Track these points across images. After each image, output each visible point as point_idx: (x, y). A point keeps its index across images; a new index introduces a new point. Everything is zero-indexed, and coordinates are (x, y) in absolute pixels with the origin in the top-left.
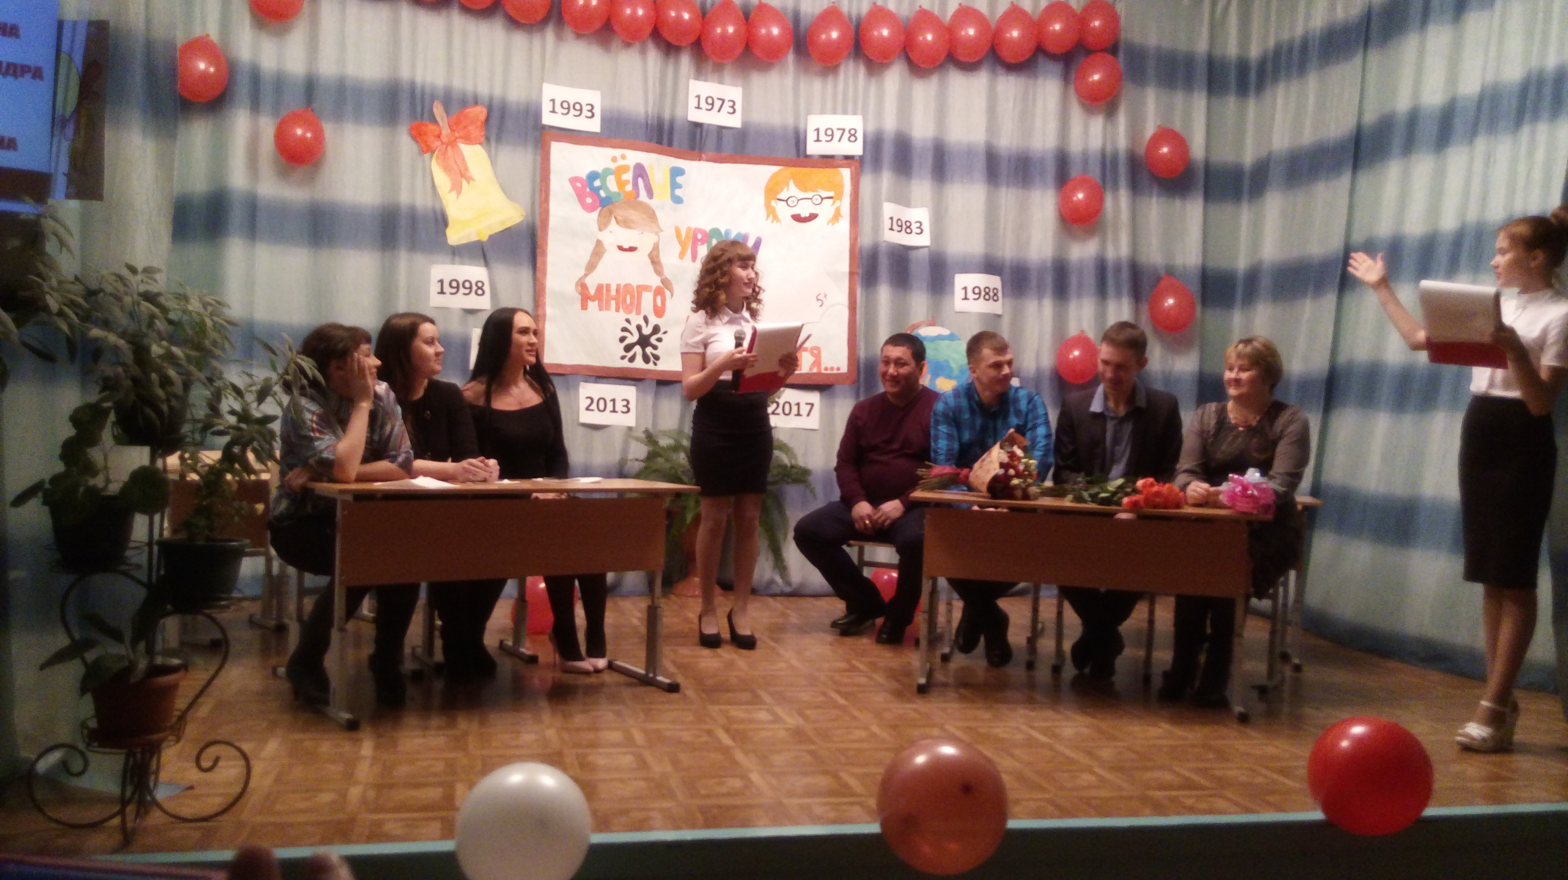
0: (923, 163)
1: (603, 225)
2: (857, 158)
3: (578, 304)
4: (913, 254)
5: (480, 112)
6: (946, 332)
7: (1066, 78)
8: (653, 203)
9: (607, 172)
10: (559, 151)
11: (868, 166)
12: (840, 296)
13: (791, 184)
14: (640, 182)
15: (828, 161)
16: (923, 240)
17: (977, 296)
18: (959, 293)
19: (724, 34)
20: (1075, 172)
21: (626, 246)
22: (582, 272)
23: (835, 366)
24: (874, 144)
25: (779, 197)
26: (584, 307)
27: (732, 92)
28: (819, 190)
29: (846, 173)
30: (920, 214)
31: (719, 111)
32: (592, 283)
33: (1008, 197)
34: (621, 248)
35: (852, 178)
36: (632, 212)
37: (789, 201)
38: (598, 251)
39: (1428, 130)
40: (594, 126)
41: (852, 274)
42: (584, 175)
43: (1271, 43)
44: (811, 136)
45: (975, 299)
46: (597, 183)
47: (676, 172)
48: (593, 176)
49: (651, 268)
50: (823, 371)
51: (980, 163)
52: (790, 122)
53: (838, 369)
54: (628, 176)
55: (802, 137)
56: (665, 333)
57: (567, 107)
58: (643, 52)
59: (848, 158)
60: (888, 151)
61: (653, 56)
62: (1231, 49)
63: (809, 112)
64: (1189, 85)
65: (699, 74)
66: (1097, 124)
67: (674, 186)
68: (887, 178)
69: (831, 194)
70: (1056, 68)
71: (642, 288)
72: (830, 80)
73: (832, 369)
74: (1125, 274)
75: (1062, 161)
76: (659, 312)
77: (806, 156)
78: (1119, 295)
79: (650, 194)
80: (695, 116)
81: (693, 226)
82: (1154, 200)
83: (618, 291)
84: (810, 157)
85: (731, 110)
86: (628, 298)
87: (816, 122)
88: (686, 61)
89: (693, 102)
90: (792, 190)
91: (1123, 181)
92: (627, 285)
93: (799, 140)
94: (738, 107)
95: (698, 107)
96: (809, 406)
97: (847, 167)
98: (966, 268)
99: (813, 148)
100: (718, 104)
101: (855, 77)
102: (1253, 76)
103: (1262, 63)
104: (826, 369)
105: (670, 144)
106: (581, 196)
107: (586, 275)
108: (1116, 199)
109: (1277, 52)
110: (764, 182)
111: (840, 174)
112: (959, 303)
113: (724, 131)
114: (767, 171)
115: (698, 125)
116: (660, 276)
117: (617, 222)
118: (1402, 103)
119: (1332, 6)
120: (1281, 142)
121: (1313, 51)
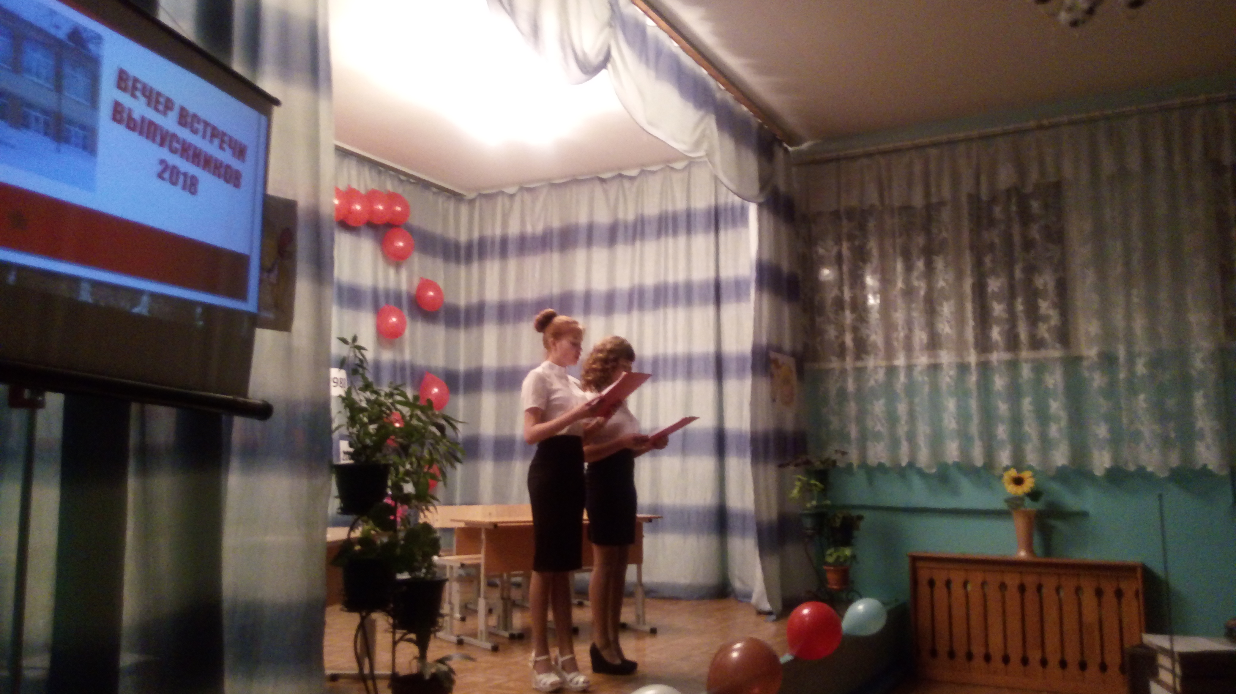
33: (348, 315)
39: (598, 303)
43: (476, 235)
62: (451, 234)
64: (434, 254)
75: (375, 293)
82: (420, 325)
91: (407, 311)
102: (463, 253)
103: (469, 246)
108: (405, 322)
109: (482, 242)
118: (579, 286)
119: (523, 223)
120: (492, 295)
121: (511, 247)
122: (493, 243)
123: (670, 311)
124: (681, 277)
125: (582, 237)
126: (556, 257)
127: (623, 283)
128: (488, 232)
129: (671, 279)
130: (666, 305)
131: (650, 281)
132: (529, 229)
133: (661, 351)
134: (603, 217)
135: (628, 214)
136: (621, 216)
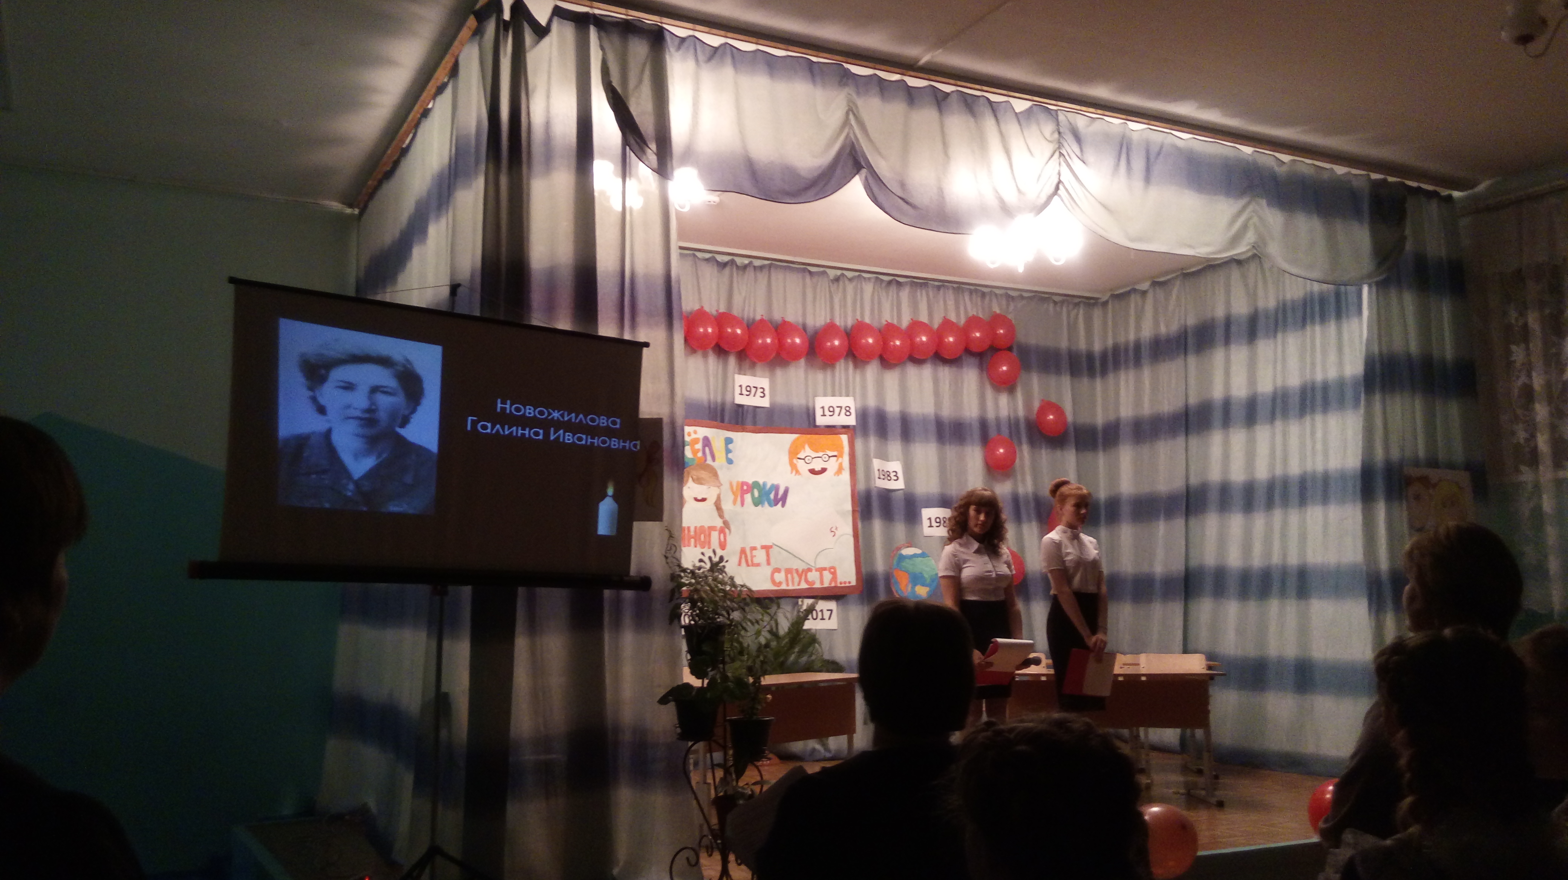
0: (895, 428)
2: (851, 427)
4: (894, 495)
6: (918, 551)
7: (981, 367)
11: (858, 432)
12: (846, 529)
13: (807, 447)
14: (707, 449)
15: (831, 430)
16: (899, 485)
17: (938, 524)
18: (926, 523)
19: (765, 343)
20: (993, 433)
21: (699, 498)
23: (847, 581)
24: (863, 416)
25: (799, 456)
27: (763, 382)
28: (827, 451)
29: (844, 438)
30: (895, 466)
31: (754, 396)
33: (951, 451)
34: (696, 500)
35: (849, 442)
36: (703, 472)
37: (806, 459)
38: (682, 502)
39: (1238, 413)
41: (854, 511)
43: (1110, 342)
44: (819, 412)
45: (937, 526)
47: (729, 441)
49: (716, 513)
50: (839, 585)
51: (932, 428)
52: (803, 402)
53: (850, 583)
54: (699, 446)
55: (811, 412)
56: (727, 561)
58: (705, 356)
59: (844, 427)
60: (872, 423)
61: (712, 359)
62: (1082, 345)
63: (815, 396)
64: (1058, 371)
65: (741, 371)
66: (1004, 399)
67: (728, 451)
68: (873, 442)
69: (835, 453)
70: (973, 361)
71: (712, 528)
72: (829, 373)
73: (845, 583)
74: (1032, 505)
75: (983, 424)
76: (723, 546)
77: (815, 426)
78: (1030, 521)
80: (740, 400)
81: (741, 480)
82: (1043, 452)
84: (819, 426)
85: (762, 395)
86: (702, 536)
87: (822, 402)
88: (732, 361)
89: (737, 390)
90: (807, 451)
91: (1024, 439)
92: (701, 527)
93: (810, 415)
94: (767, 392)
95: (741, 394)
96: (829, 612)
97: (845, 434)
98: (928, 505)
99: (820, 421)
100: (753, 390)
101: (847, 369)
102: (1098, 364)
103: (1104, 355)
104: (841, 583)
105: (722, 421)
108: (1021, 451)
109: (1116, 349)
110: (787, 446)
111: (840, 439)
112: (927, 531)
113: (757, 409)
114: (788, 439)
115: (740, 406)
116: (722, 519)
117: (693, 480)
118: (1217, 393)
119: (1156, 323)
120: (1126, 411)
121: (1145, 352)
122: (1126, 350)
123: (1319, 418)
124: (1332, 374)
125: (1220, 332)
126: (1192, 360)
127: (1265, 386)
128: (1121, 340)
129: (1319, 377)
130: (1313, 411)
131: (1294, 381)
132: (1163, 330)
133: (1309, 467)
134: (1241, 307)
135: (1268, 301)
136: (1261, 304)
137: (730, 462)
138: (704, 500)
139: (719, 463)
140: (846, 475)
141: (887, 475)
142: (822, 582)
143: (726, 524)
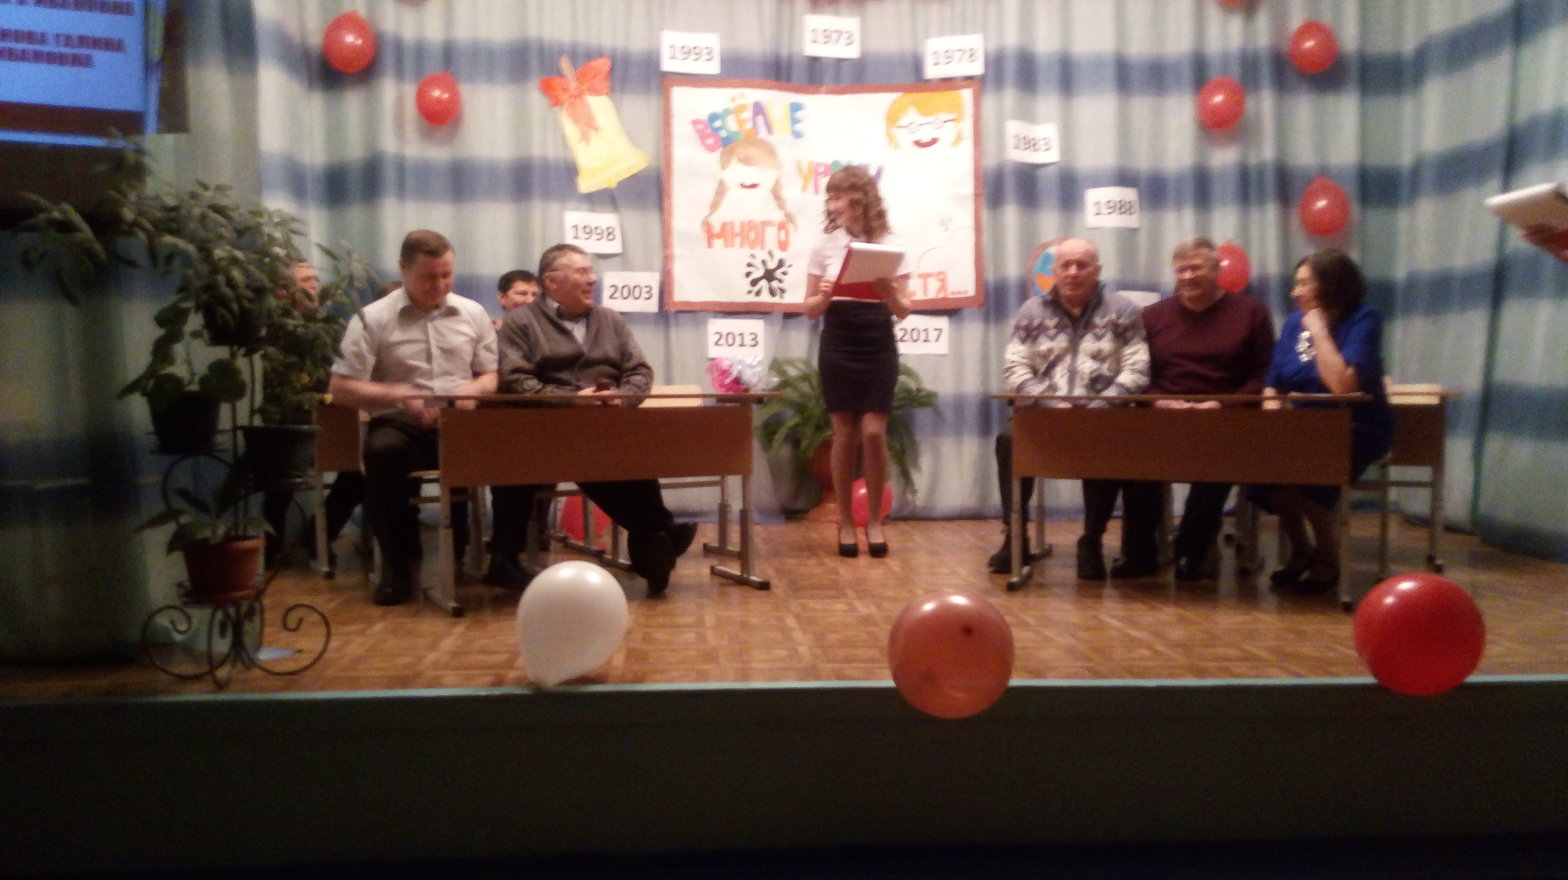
0: (1047, 76)
1: (724, 164)
2: (979, 78)
3: (704, 242)
4: (1041, 172)
5: (603, 64)
8: (773, 139)
9: (727, 112)
10: (680, 95)
11: (990, 85)
12: (964, 220)
13: (912, 110)
14: (760, 119)
15: (948, 84)
16: (1051, 157)
17: (1111, 210)
18: (1090, 208)
20: (1214, 75)
21: (749, 183)
22: (706, 211)
23: (962, 290)
24: (995, 60)
25: (900, 123)
26: (710, 245)
27: (849, 23)
28: (940, 113)
29: (966, 95)
30: (1045, 130)
31: (836, 43)
32: (716, 222)
33: (1141, 105)
34: (743, 186)
35: (973, 99)
36: (752, 149)
37: (910, 127)
38: (721, 190)
40: (713, 68)
41: (977, 196)
42: (704, 115)
44: (929, 61)
45: (1109, 214)
46: (718, 124)
47: (796, 108)
48: (714, 117)
49: (772, 204)
50: (950, 296)
51: (1110, 72)
52: (907, 46)
53: (966, 292)
54: (748, 114)
55: (918, 60)
56: (790, 266)
57: (687, 52)
59: (969, 79)
60: (1009, 69)
63: (927, 36)
65: (815, 8)
66: (1236, 23)
67: (795, 121)
68: (1010, 96)
69: (953, 116)
71: (766, 224)
72: (947, 3)
73: (959, 293)
74: (1271, 179)
75: (1200, 64)
76: (783, 246)
77: (925, 81)
78: (1264, 201)
79: (770, 130)
80: (812, 49)
81: (814, 160)
83: (742, 227)
84: (929, 81)
85: (848, 42)
86: (752, 234)
87: (935, 46)
89: (808, 37)
90: (912, 116)
91: (1266, 81)
92: (750, 222)
93: (917, 65)
94: (855, 37)
95: (815, 41)
96: (937, 333)
98: (1097, 182)
99: (932, 72)
100: (834, 36)
104: (953, 293)
105: (789, 79)
106: (702, 136)
107: (711, 214)
108: (1259, 99)
110: (884, 111)
111: (961, 96)
112: (1090, 219)
113: (841, 62)
114: (884, 100)
115: (814, 60)
116: (783, 211)
117: (739, 160)
137: (797, 135)
138: (754, 186)
139: (780, 138)
140: (967, 147)
141: (1031, 144)
142: (925, 291)
143: (789, 218)
